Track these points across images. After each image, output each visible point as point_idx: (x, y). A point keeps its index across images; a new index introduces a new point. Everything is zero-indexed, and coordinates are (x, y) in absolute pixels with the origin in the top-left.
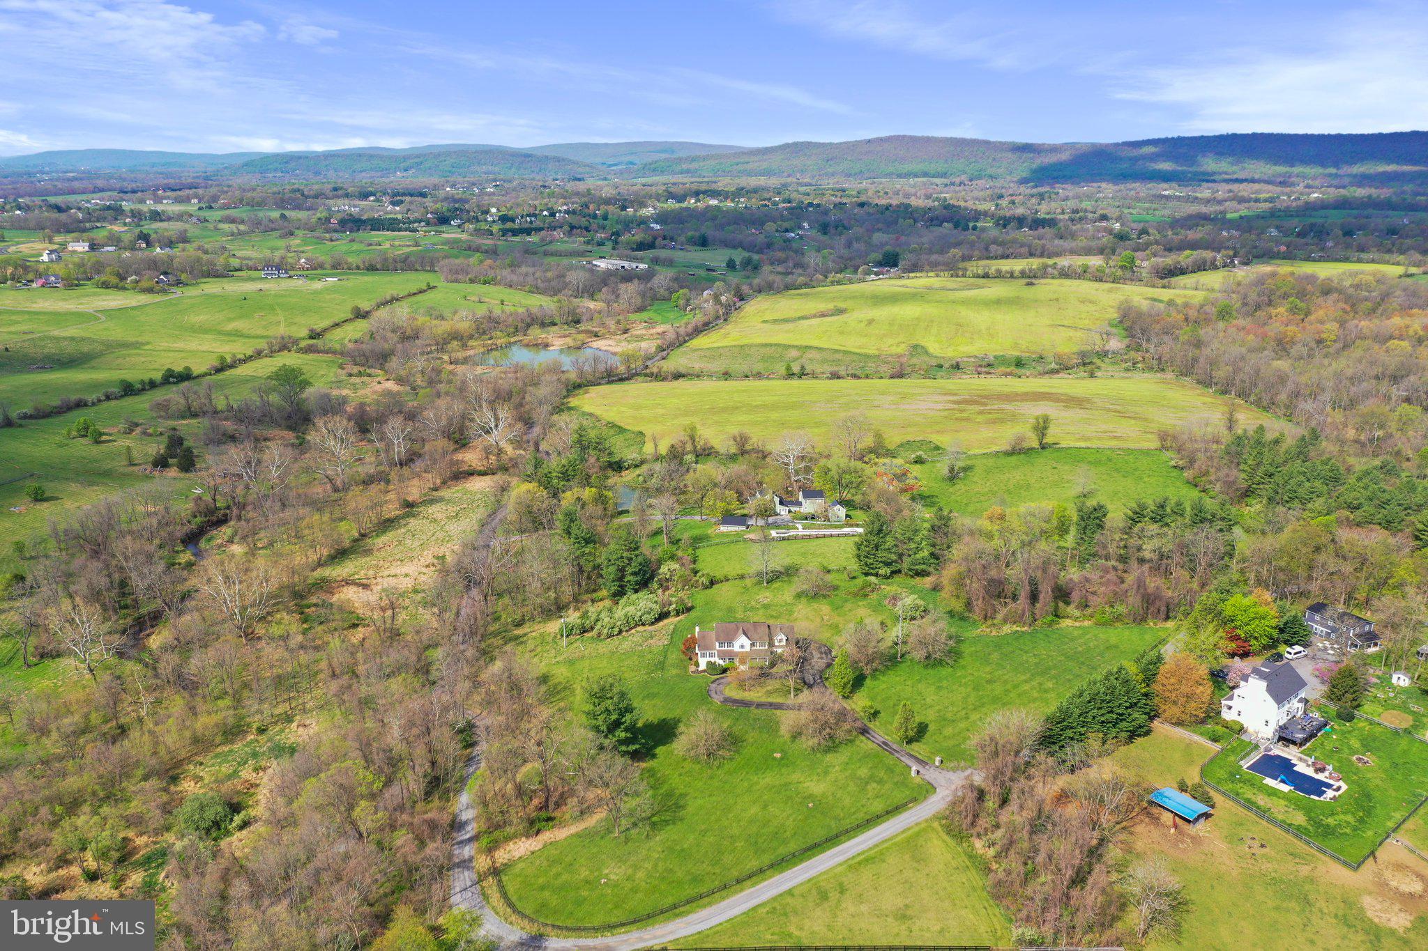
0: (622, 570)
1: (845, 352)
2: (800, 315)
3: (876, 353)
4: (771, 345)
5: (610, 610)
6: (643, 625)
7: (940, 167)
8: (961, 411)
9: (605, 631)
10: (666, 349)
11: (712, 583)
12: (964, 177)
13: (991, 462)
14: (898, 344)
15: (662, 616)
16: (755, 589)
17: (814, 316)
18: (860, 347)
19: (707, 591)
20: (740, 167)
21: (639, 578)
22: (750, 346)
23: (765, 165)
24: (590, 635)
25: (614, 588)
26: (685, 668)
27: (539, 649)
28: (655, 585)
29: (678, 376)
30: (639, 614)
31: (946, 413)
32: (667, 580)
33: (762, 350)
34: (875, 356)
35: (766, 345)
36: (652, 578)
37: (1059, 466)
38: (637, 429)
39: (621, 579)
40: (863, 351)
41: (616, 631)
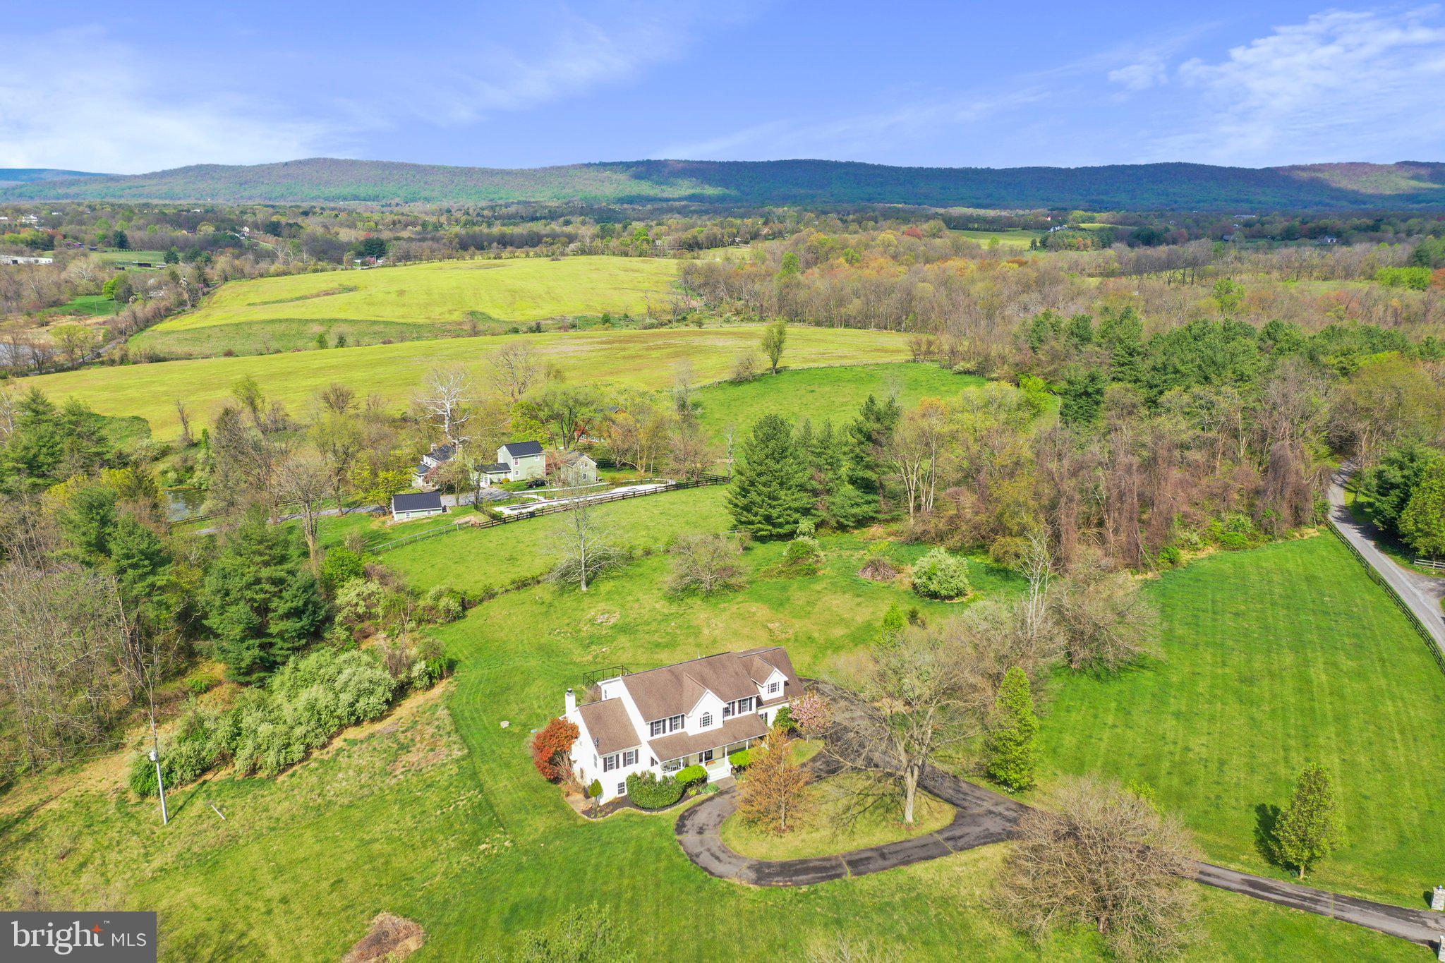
0: (263, 610)
1: (386, 323)
2: (298, 295)
3: (428, 321)
4: (280, 321)
5: (261, 705)
6: (358, 722)
7: (371, 191)
8: (624, 349)
9: (271, 758)
10: (121, 333)
11: (465, 605)
12: (397, 200)
13: (720, 395)
14: (450, 312)
15: (401, 691)
16: (568, 601)
17: (318, 295)
18: (403, 317)
19: (460, 625)
20: (134, 191)
21: (305, 621)
22: (250, 324)
23: (165, 189)
24: (223, 774)
25: (249, 656)
26: (560, 807)
27: (87, 844)
28: (341, 633)
29: (155, 359)
30: (346, 698)
31: (603, 353)
32: (361, 618)
33: (269, 328)
34: (427, 325)
35: (273, 321)
36: (329, 619)
37: (815, 388)
38: (128, 414)
39: (257, 631)
40: (410, 321)
41: (297, 750)
